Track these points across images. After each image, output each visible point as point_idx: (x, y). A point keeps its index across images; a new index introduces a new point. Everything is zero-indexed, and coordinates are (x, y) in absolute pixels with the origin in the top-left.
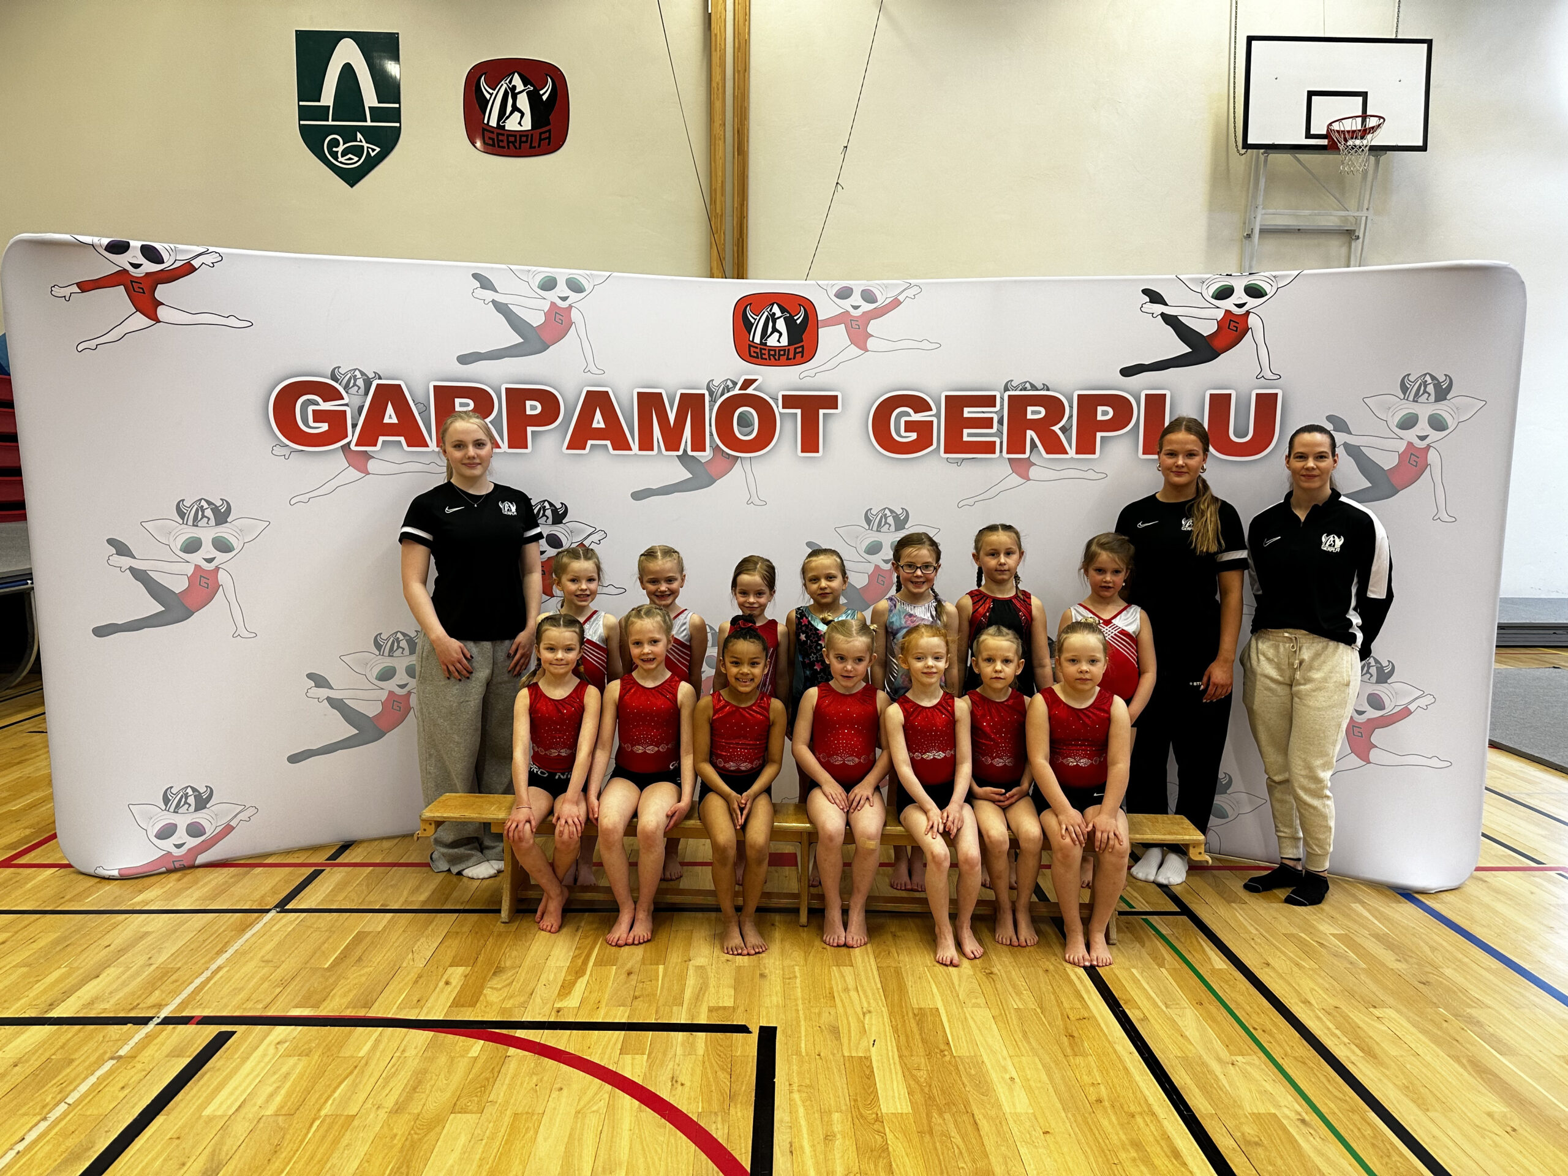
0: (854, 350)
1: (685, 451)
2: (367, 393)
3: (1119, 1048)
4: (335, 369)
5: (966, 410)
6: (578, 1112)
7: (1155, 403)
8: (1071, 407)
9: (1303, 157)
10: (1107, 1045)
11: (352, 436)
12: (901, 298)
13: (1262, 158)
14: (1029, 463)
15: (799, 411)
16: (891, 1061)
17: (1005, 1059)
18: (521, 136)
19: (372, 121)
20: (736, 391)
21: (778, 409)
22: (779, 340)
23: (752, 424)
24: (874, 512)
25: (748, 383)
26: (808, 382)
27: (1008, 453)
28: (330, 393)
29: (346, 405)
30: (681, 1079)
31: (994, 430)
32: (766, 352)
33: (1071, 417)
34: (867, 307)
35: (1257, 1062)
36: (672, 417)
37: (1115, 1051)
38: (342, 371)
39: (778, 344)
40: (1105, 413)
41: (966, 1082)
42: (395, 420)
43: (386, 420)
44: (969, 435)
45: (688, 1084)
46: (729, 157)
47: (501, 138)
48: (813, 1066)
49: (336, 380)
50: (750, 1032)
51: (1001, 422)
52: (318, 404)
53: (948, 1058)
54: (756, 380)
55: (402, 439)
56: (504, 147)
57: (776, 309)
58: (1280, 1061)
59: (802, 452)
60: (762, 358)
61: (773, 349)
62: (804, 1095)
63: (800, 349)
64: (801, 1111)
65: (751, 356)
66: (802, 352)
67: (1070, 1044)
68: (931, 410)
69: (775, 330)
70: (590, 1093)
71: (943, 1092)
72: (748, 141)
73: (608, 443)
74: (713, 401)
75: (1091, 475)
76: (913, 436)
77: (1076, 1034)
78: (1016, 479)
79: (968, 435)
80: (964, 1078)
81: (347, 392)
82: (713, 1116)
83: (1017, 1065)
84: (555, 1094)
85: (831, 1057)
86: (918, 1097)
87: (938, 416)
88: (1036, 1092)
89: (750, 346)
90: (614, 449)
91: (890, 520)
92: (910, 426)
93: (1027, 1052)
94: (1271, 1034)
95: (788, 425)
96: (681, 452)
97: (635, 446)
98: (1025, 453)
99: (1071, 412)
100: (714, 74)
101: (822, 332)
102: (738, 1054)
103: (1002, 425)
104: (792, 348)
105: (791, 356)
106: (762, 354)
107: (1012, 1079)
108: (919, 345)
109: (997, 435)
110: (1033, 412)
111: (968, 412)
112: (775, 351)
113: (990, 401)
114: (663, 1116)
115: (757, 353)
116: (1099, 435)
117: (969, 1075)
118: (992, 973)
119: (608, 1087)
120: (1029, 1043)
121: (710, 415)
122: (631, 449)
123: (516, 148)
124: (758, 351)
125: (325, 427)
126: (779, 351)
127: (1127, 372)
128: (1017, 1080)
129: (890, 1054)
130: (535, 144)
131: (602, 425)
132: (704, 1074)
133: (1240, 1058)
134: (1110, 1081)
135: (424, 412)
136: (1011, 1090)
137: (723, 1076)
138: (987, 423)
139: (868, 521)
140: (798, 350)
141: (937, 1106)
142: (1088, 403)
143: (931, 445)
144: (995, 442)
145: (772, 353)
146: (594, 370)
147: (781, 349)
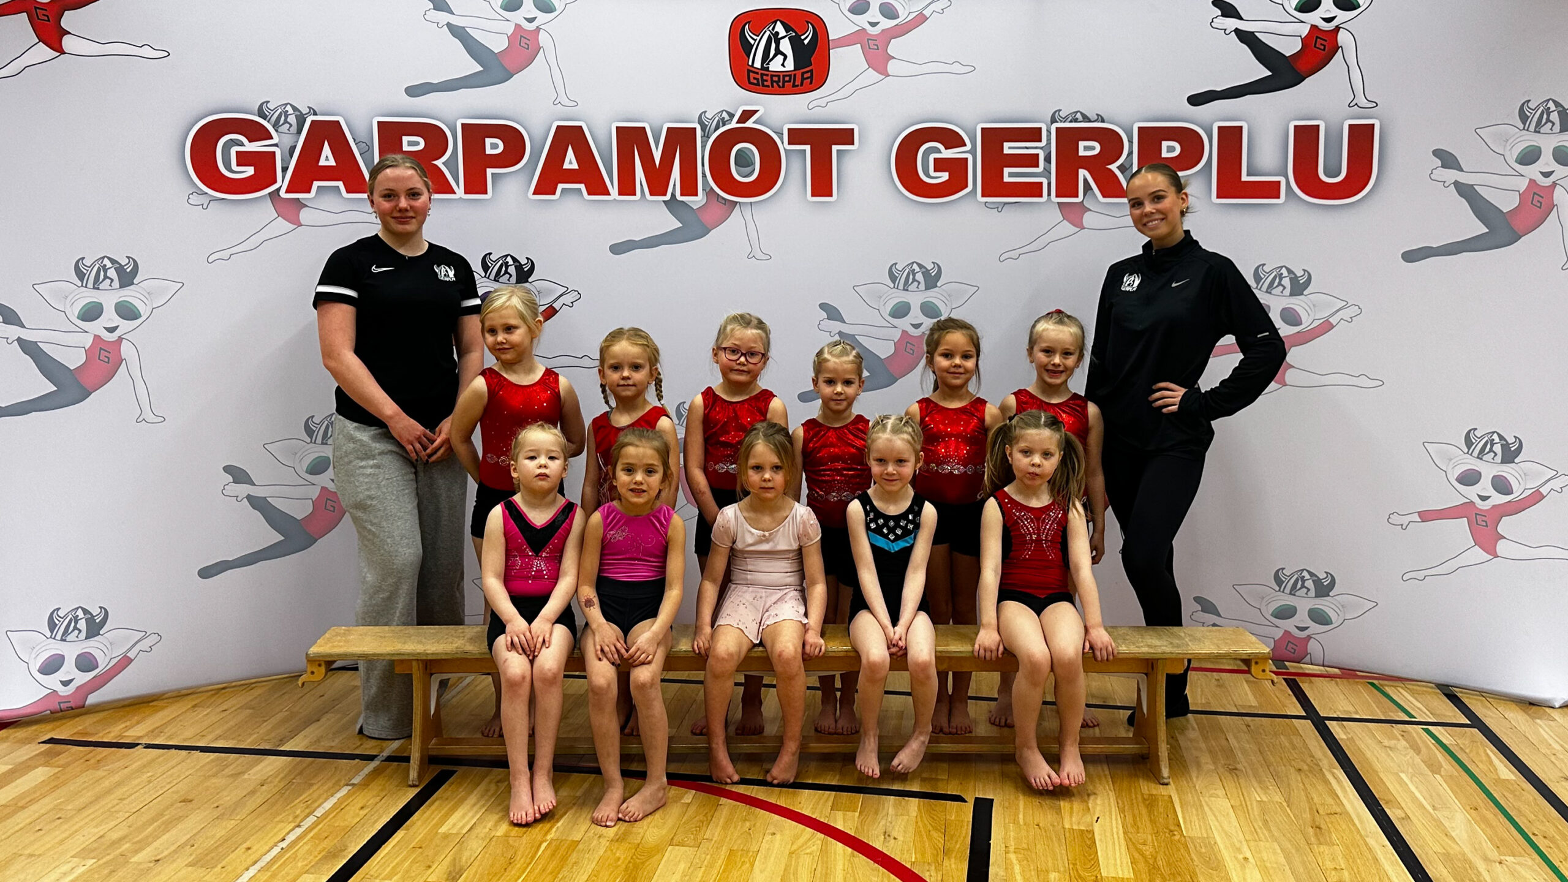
0: (873, 75)
1: (673, 195)
2: (299, 132)
4: (262, 104)
5: (1006, 145)
7: (1231, 138)
8: (1131, 142)
11: (282, 182)
12: (927, 13)
14: (1082, 208)
15: (808, 148)
20: (734, 125)
21: (783, 145)
22: (783, 64)
23: (753, 164)
24: (899, 267)
25: (747, 115)
26: (818, 112)
27: (1057, 196)
28: (256, 132)
29: (276, 145)
31: (1040, 169)
32: (769, 78)
33: (1130, 153)
34: (886, 24)
36: (657, 155)
38: (271, 106)
39: (783, 69)
40: (1171, 149)
42: (332, 162)
43: (322, 162)
44: (1011, 175)
49: (264, 117)
51: (1048, 159)
52: (242, 145)
54: (756, 111)
55: (340, 184)
57: (779, 28)
60: (763, 85)
61: (777, 74)
63: (809, 74)
65: (750, 83)
66: (811, 77)
68: (965, 145)
69: (778, 52)
73: (582, 186)
74: (706, 136)
76: (945, 176)
78: (1067, 228)
79: (1009, 175)
81: (277, 131)
87: (973, 152)
89: (749, 71)
90: (589, 194)
91: (919, 277)
92: (941, 165)
95: (796, 165)
96: (668, 197)
97: (614, 190)
98: (1077, 196)
99: (1131, 148)
101: (834, 53)
103: (1050, 163)
104: (799, 73)
105: (798, 82)
106: (763, 81)
108: (947, 68)
109: (1045, 174)
110: (1086, 148)
111: (1009, 148)
112: (779, 76)
113: (1034, 135)
115: (758, 79)
122: (608, 194)
124: (759, 76)
125: (250, 171)
126: (784, 76)
127: (1196, 100)
131: (575, 166)
138: (1031, 161)
139: (893, 278)
140: (805, 76)
142: (1150, 136)
143: (966, 186)
144: (1041, 184)
145: (775, 79)
146: (566, 102)
147: (786, 74)
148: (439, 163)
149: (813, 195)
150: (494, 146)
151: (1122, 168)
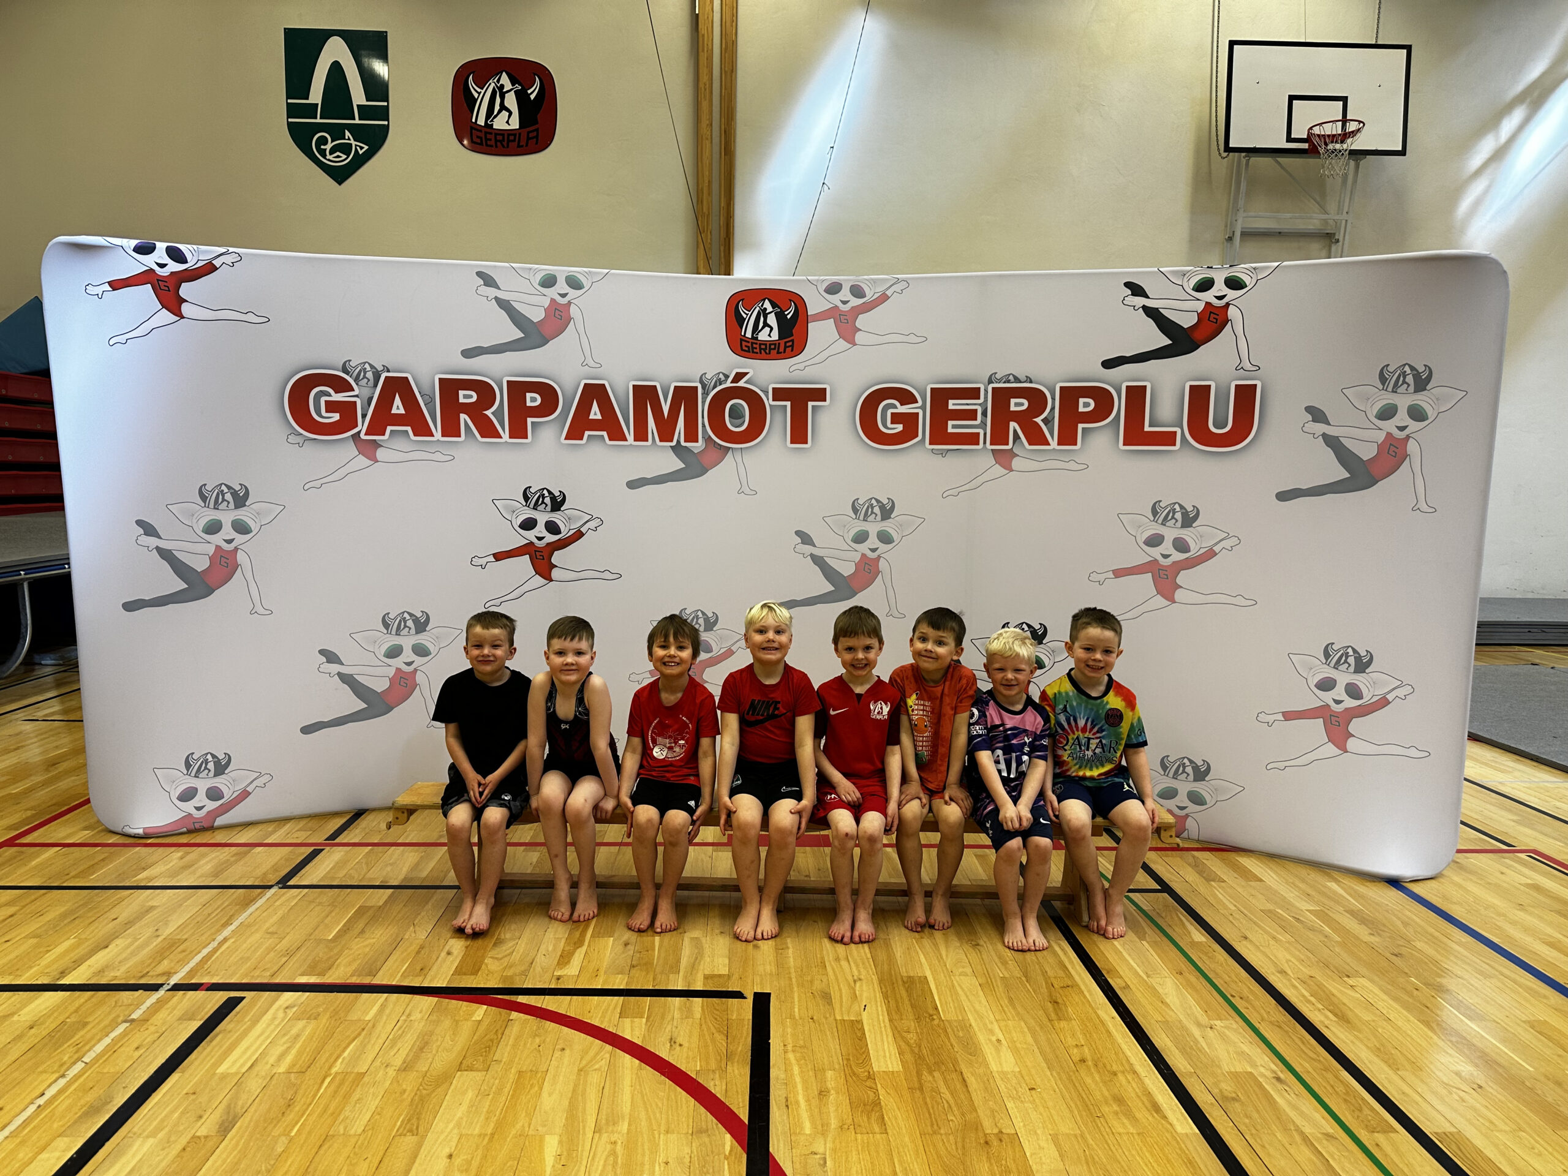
0: (843, 344)
1: (678, 442)
2: (376, 385)
3: (1101, 1013)
4: (345, 362)
5: (951, 402)
6: (580, 1070)
7: (1136, 395)
8: (1053, 399)
9: (1284, 160)
10: (1091, 1011)
11: (362, 426)
12: (889, 293)
13: (1244, 161)
14: (1012, 454)
15: (788, 404)
16: (882, 1025)
17: (992, 1023)
18: (509, 135)
19: (360, 119)
20: (728, 384)
21: (769, 402)
22: (769, 334)
23: (743, 416)
24: (861, 502)
25: (739, 376)
26: (797, 375)
27: (991, 444)
28: (341, 385)
29: (357, 396)
30: (680, 1040)
31: (978, 422)
32: (758, 346)
33: (1053, 408)
34: (856, 302)
35: (1235, 1026)
36: (666, 409)
37: (1098, 1017)
38: (353, 364)
39: (769, 339)
40: (1086, 405)
41: (954, 1043)
42: (402, 411)
43: (394, 411)
44: (954, 427)
45: (686, 1044)
46: (716, 156)
47: (489, 136)
48: (807, 1028)
49: (347, 373)
50: (745, 998)
51: (984, 414)
52: (330, 395)
53: (936, 1022)
54: (747, 373)
56: (492, 146)
57: (767, 305)
58: (1257, 1025)
59: (791, 443)
60: (753, 352)
61: (764, 343)
62: (798, 1055)
63: (790, 344)
64: (796, 1070)
65: (742, 350)
66: (792, 346)
67: (1055, 1009)
68: (917, 402)
69: (766, 324)
70: (592, 1053)
71: (932, 1052)
72: (734, 142)
73: (605, 434)
74: (706, 394)
75: (1072, 465)
76: (899, 428)
77: (1060, 1001)
78: (999, 470)
79: (952, 426)
80: (952, 1040)
81: (357, 384)
82: (711, 1073)
83: (1003, 1029)
84: (557, 1054)
85: (824, 1020)
86: (908, 1057)
87: (923, 408)
88: (1022, 1053)
89: (741, 340)
90: (610, 440)
91: (877, 510)
92: (896, 418)
93: (1013, 1017)
94: (1248, 1001)
95: (778, 417)
96: (674, 443)
97: (630, 437)
98: (1007, 444)
99: (1053, 404)
100: (701, 75)
101: (811, 326)
102: (734, 1017)
103: (986, 416)
104: (782, 342)
105: (782, 350)
106: (753, 348)
107: (999, 1041)
108: (904, 338)
109: (982, 426)
110: (1017, 404)
111: (953, 404)
112: (766, 345)
113: (974, 393)
114: (663, 1074)
115: (748, 347)
116: (1080, 426)
117: (958, 1037)
118: (978, 945)
119: (609, 1048)
120: (1014, 1008)
121: (703, 408)
122: (626, 440)
123: (503, 146)
124: (750, 345)
125: (336, 417)
126: (770, 345)
127: (1108, 364)
128: (1003, 1041)
129: (881, 1017)
130: (523, 143)
131: (599, 417)
132: (701, 1036)
133: (1218, 1023)
134: (1093, 1043)
135: (430, 403)
136: (998, 1050)
137: (719, 1037)
138: (971, 415)
139: (855, 510)
140: (788, 344)
141: (927, 1065)
142: (1070, 396)
143: (917, 436)
144: (978, 434)
145: (763, 347)
146: (592, 364)
147: (772, 343)
148: (489, 413)
149: (792, 442)
150: (533, 400)
151: (1045, 421)
